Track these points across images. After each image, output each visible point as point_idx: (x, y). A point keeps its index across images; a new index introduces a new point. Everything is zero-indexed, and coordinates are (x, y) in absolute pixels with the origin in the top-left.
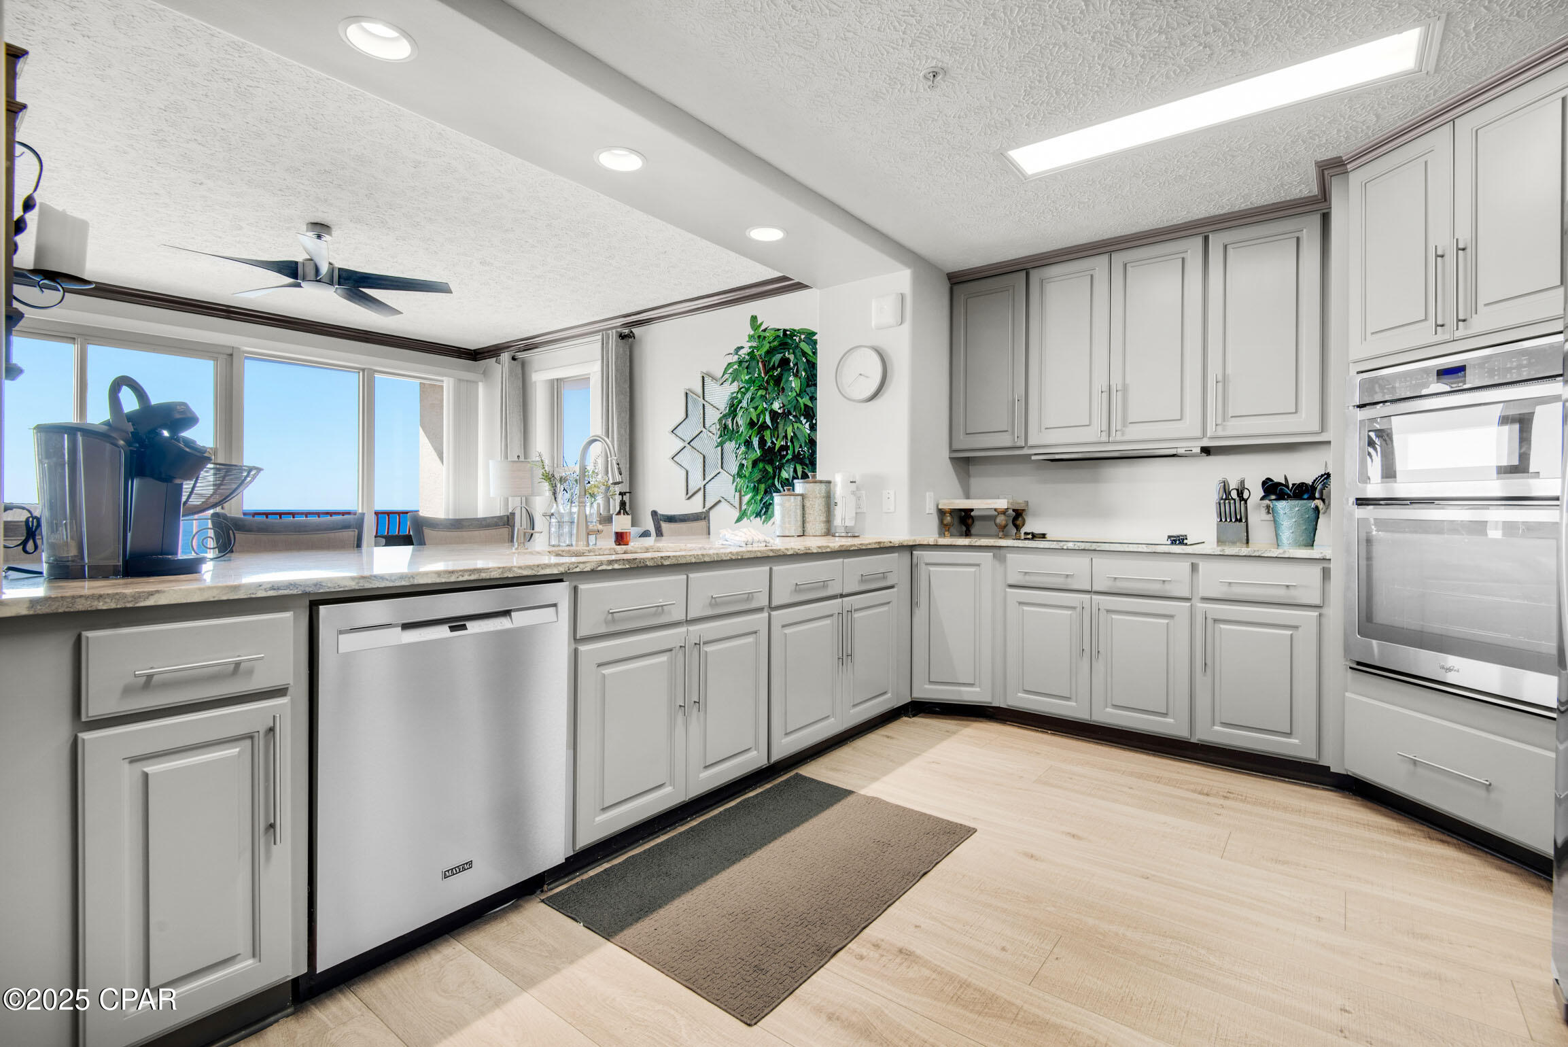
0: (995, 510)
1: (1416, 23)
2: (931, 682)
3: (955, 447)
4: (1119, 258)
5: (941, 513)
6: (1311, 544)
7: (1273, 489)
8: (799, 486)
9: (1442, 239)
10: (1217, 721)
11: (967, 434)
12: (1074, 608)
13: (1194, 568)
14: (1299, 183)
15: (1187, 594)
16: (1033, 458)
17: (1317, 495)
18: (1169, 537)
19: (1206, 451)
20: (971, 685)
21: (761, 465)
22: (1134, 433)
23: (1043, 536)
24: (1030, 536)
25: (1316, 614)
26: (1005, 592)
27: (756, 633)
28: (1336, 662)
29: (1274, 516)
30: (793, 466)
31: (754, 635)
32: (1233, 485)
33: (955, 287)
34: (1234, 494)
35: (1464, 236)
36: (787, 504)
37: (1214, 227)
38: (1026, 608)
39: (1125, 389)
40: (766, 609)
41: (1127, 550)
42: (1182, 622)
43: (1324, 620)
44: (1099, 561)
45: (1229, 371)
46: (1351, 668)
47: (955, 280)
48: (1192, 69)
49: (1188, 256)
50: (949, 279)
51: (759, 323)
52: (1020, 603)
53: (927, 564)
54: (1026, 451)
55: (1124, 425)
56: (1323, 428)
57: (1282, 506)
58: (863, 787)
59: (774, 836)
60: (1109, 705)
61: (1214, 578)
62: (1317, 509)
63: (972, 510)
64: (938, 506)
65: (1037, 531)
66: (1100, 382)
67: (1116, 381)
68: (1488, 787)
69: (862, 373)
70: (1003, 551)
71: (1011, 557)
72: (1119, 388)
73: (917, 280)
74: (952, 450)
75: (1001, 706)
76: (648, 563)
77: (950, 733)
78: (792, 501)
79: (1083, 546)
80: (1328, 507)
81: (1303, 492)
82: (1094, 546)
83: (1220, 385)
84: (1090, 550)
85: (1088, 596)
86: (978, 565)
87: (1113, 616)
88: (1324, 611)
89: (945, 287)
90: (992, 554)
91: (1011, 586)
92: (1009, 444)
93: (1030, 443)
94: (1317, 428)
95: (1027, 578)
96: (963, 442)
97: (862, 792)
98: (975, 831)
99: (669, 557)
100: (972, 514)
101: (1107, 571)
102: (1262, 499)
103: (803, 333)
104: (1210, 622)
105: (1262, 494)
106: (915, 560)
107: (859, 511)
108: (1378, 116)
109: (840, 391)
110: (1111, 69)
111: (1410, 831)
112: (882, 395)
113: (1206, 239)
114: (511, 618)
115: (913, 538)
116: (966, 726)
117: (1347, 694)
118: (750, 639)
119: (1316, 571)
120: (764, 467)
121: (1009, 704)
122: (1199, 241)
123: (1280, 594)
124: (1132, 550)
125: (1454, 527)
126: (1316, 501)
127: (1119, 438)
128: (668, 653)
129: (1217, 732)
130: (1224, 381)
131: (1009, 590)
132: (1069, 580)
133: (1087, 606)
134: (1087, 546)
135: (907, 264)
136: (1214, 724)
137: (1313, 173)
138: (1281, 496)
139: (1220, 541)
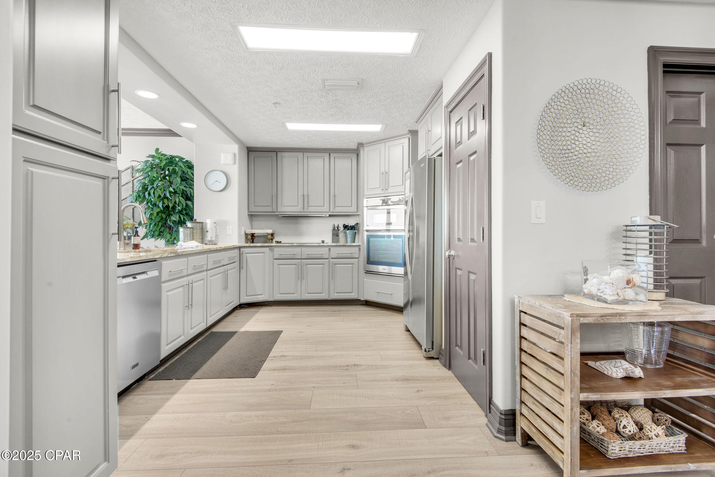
0: (267, 233)
1: (381, 124)
2: (247, 296)
3: (250, 210)
4: (306, 154)
5: (246, 235)
6: (354, 242)
7: (346, 227)
8: (189, 224)
9: (383, 170)
10: (335, 292)
11: (255, 206)
12: (296, 264)
13: (330, 250)
14: (353, 146)
15: (327, 257)
16: (279, 216)
17: (356, 229)
18: (322, 241)
19: (330, 216)
20: (261, 295)
21: (160, 214)
22: (311, 209)
23: (280, 242)
24: (277, 242)
25: (357, 260)
26: (273, 261)
27: (203, 279)
28: (362, 271)
29: (346, 235)
30: (179, 215)
31: (203, 280)
32: (336, 226)
33: (250, 153)
34: (336, 229)
35: (387, 170)
36: (187, 232)
37: (332, 151)
38: (280, 266)
39: (308, 196)
40: (205, 271)
41: (312, 245)
42: (327, 265)
43: (359, 261)
44: (304, 249)
45: (336, 193)
46: (365, 273)
47: (249, 150)
48: (338, 120)
49: (325, 158)
50: (247, 149)
51: (159, 152)
52: (279, 265)
53: (246, 253)
54: (277, 213)
55: (308, 207)
56: (357, 211)
57: (348, 232)
58: (239, 330)
59: (221, 346)
60: (307, 293)
61: (335, 252)
62: (356, 232)
63: (255, 234)
64: (245, 232)
65: (279, 240)
66: (301, 194)
67: (306, 194)
68: (391, 294)
69: (217, 180)
70: (272, 247)
71: (275, 249)
72: (307, 195)
73: (240, 149)
74: (249, 211)
75: (272, 300)
76: (180, 254)
77: (256, 312)
78: (189, 230)
79: (299, 244)
80: (358, 232)
81: (353, 228)
82: (302, 245)
83: (334, 197)
84: (301, 246)
85: (300, 260)
86: (264, 253)
87: (308, 266)
88: (359, 259)
89: (246, 151)
90: (268, 249)
91: (275, 259)
92: (271, 210)
93: (278, 211)
94: (356, 211)
95: (281, 256)
96: (253, 209)
97: (240, 331)
98: (282, 331)
99: (184, 251)
100: (255, 235)
101: (307, 252)
102: (344, 230)
103: (178, 158)
104: (333, 264)
105: (343, 229)
106: (241, 252)
107: (216, 234)
108: (371, 137)
109: (207, 187)
110: (321, 115)
111: (377, 310)
112: (226, 190)
113: (330, 154)
114: (147, 274)
115: (241, 244)
116: (260, 309)
117: (365, 279)
118: (202, 282)
119: (357, 249)
120: (162, 215)
121: (275, 299)
122: (328, 154)
123: (350, 255)
124: (313, 245)
125: (383, 237)
126: (356, 230)
127: (307, 211)
128: (182, 287)
129: (335, 295)
130: (335, 196)
131: (274, 260)
132: (295, 256)
133: (300, 263)
134: (300, 244)
135: (237, 143)
136: (334, 293)
137: (356, 144)
138: (348, 229)
139: (333, 242)
